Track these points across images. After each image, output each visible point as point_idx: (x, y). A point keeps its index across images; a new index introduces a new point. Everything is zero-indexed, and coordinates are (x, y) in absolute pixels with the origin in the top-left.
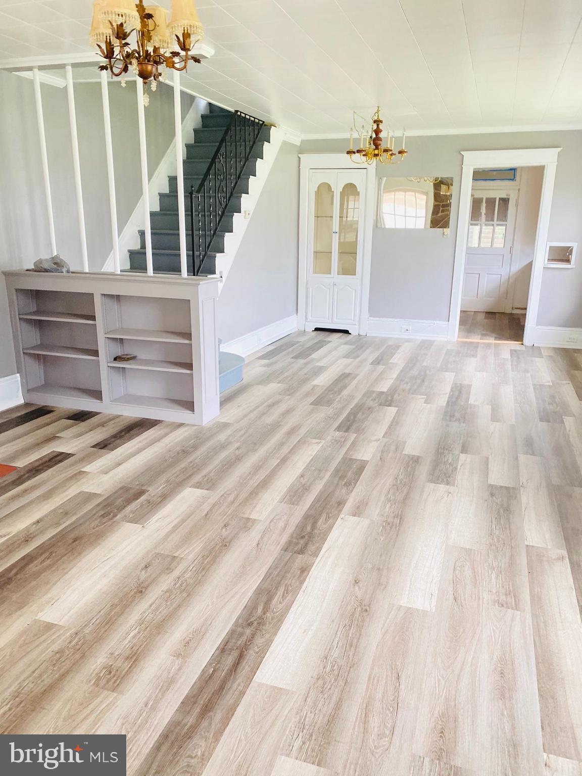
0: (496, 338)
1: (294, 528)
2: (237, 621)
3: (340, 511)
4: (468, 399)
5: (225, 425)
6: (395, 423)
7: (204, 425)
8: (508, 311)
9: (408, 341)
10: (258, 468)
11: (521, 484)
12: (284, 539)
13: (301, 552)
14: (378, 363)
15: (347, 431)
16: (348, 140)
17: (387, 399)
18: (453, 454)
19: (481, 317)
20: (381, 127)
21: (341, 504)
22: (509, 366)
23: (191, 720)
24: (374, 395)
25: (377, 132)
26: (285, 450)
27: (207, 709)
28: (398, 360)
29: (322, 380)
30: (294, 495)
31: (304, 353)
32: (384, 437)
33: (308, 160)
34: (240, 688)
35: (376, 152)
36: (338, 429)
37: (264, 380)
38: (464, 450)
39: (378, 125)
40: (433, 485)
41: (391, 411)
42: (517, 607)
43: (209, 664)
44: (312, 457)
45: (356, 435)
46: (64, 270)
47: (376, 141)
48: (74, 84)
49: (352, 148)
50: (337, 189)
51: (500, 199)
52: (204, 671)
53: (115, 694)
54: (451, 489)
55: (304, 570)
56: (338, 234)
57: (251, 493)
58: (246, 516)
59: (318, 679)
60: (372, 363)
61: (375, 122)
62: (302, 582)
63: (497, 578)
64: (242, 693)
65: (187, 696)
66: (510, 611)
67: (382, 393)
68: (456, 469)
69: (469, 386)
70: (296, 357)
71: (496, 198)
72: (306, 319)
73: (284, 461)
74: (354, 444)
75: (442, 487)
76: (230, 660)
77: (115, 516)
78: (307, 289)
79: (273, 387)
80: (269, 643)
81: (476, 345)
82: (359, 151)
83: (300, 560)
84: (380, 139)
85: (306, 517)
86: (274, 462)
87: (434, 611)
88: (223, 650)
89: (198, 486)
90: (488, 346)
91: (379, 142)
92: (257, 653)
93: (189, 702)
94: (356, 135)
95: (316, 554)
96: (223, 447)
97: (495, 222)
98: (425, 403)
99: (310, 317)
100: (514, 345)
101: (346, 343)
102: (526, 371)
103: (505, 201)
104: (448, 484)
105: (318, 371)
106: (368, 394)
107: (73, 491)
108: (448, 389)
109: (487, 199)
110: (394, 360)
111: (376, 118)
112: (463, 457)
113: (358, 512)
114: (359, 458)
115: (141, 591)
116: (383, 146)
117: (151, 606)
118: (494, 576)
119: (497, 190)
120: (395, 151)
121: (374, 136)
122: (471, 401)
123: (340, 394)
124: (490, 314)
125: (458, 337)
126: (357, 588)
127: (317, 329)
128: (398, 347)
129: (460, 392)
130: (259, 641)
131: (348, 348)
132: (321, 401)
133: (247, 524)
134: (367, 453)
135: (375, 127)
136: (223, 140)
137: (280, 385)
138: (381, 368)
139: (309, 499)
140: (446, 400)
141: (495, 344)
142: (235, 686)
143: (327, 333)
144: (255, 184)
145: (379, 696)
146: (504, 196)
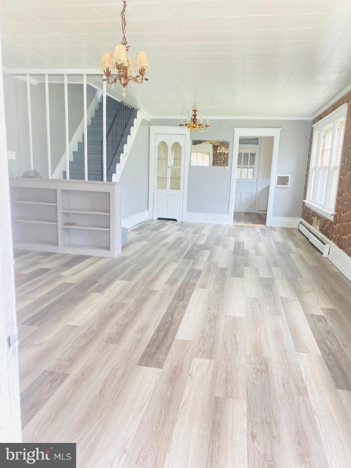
0: (252, 224)
1: (175, 293)
2: (161, 322)
3: (195, 287)
4: (243, 247)
5: (126, 258)
6: (210, 257)
7: (115, 257)
8: (256, 212)
9: (208, 224)
10: (149, 273)
11: (274, 277)
12: (172, 296)
13: (182, 300)
14: (196, 233)
15: (189, 259)
16: (180, 120)
17: (205, 247)
18: (241, 267)
19: (243, 215)
20: (197, 113)
21: (194, 285)
22: (260, 235)
23: (153, 350)
24: (197, 246)
25: (195, 116)
26: (160, 267)
27: (159, 347)
28: (206, 232)
29: (170, 240)
30: (172, 282)
31: (156, 229)
32: (207, 261)
33: (155, 129)
34: (171, 341)
35: (194, 125)
36: (184, 258)
37: (140, 240)
38: (246, 265)
39: (195, 112)
40: (234, 278)
41: (208, 252)
42: (279, 315)
43: (154, 335)
44: (174, 269)
45: (193, 261)
46: (40, 177)
47: (194, 120)
48: (49, 84)
49: (182, 123)
50: (170, 145)
51: (251, 154)
52: (152, 337)
53: (117, 345)
54: (243, 279)
55: (185, 306)
56: (170, 168)
57: (150, 282)
58: (151, 289)
59: (202, 337)
60: (193, 233)
61: (194, 111)
62: (185, 310)
63: (269, 306)
64: (172, 343)
65: (148, 344)
66: (277, 316)
67: (202, 245)
68: (244, 272)
69: (243, 242)
70: (152, 231)
71: (248, 153)
72: (153, 213)
73: (161, 270)
74: (193, 264)
75: (239, 279)
76: (162, 334)
77: (86, 291)
78: (154, 197)
79: (144, 243)
80: (178, 328)
81: (243, 227)
82: (186, 125)
83: (181, 303)
84: (196, 119)
85: (179, 289)
86: (157, 271)
87: (245, 316)
88: (158, 330)
89: (123, 279)
90: (249, 227)
91: (196, 121)
92: (174, 331)
93: (150, 345)
94: (184, 118)
95: (188, 300)
96: (129, 265)
97: (249, 166)
98: (223, 248)
99: (155, 212)
100: (262, 226)
101: (176, 225)
102: (269, 237)
103: (253, 155)
104: (241, 277)
105: (166, 236)
106: (194, 245)
107: (59, 283)
108: (233, 244)
109: (244, 153)
110: (203, 232)
111: (194, 109)
112: (246, 268)
113: (203, 286)
114: (197, 269)
115: (112, 315)
116: (198, 123)
117: (119, 319)
118: (268, 306)
119: (249, 149)
120: (204, 126)
121: (193, 118)
122: (245, 248)
123: (180, 245)
124: (247, 214)
125: (233, 223)
126: (210, 311)
127: (159, 219)
128: (204, 227)
129: (239, 245)
130: (173, 328)
131: (177, 227)
132: (171, 248)
133: (153, 292)
134: (200, 267)
135: (194, 113)
136: (116, 116)
137: (148, 242)
138: (197, 235)
139: (179, 284)
140: (233, 247)
141: (252, 226)
142: (168, 340)
143: (165, 221)
144: (130, 139)
145: (229, 341)
146: (253, 152)
